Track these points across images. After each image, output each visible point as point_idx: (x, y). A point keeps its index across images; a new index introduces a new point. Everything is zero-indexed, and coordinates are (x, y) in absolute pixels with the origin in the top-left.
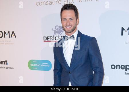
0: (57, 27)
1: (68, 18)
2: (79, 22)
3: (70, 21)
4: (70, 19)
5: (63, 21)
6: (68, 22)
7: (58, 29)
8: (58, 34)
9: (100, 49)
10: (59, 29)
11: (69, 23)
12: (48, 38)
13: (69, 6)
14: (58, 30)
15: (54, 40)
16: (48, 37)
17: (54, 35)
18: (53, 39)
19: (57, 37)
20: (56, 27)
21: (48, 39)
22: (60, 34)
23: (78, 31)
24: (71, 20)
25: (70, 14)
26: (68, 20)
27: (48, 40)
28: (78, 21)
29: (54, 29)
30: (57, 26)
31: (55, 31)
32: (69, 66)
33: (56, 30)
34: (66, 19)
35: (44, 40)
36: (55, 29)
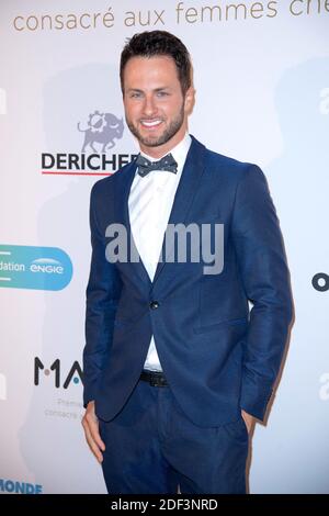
0: (96, 119)
1: (149, 88)
2: (193, 102)
3: (155, 97)
4: (158, 90)
5: (130, 101)
6: (149, 104)
7: (98, 125)
8: (102, 145)
9: (278, 214)
10: (105, 124)
11: (154, 107)
12: (61, 158)
13: (155, 41)
14: (101, 130)
15: (83, 168)
16: (59, 155)
17: (83, 150)
18: (79, 163)
19: (98, 156)
20: (91, 116)
21: (62, 164)
22: (110, 144)
23: (191, 136)
24: (163, 94)
25: (155, 73)
26: (149, 94)
27: (59, 167)
28: (189, 98)
29: (85, 127)
30: (97, 113)
31: (88, 132)
32: (152, 279)
33: (94, 130)
34: (139, 93)
35: (44, 167)
36: (89, 123)
